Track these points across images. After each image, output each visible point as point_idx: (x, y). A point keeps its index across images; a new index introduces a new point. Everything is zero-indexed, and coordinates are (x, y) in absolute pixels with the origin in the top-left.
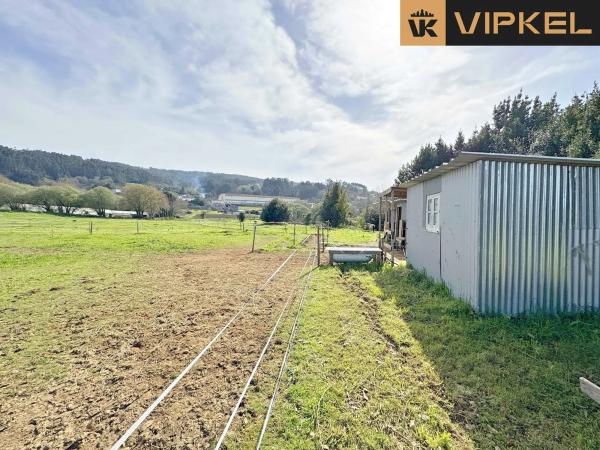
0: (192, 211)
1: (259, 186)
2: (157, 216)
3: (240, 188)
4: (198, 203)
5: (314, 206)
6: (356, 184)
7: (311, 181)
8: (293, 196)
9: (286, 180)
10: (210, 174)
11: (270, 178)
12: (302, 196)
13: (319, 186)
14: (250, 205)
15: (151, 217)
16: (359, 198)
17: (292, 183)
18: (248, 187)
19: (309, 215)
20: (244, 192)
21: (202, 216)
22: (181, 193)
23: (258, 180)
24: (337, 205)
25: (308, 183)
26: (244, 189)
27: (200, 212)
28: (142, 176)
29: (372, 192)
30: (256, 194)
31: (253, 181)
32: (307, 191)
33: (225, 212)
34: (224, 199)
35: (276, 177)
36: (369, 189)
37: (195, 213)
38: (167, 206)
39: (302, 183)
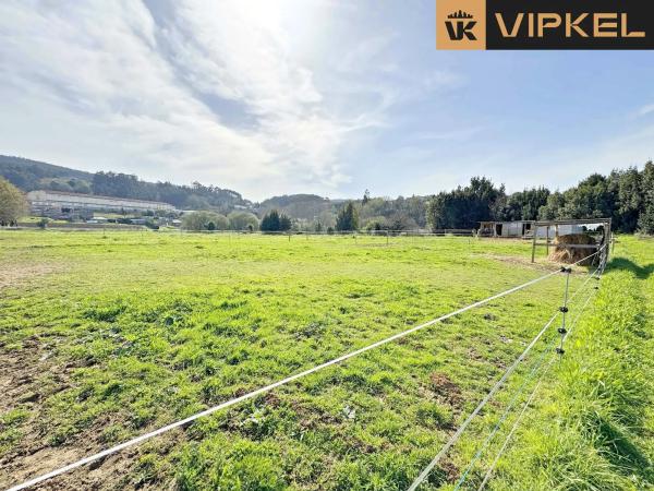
1: (85, 182)
6: (234, 193)
7: (173, 183)
9: (134, 177)
11: (106, 171)
13: (186, 190)
17: (143, 183)
18: (63, 181)
20: (54, 188)
23: (86, 175)
25: (168, 185)
36: (244, 198)
39: (160, 185)
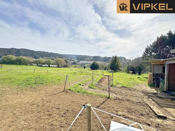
0: (73, 65)
1: (92, 58)
2: (63, 67)
3: (86, 59)
4: (74, 63)
5: (108, 64)
7: (107, 57)
8: (101, 61)
9: (99, 56)
10: (79, 55)
11: (95, 56)
12: (104, 61)
13: (110, 58)
14: (88, 64)
15: (61, 67)
16: (123, 61)
17: (101, 57)
18: (88, 59)
19: (106, 67)
20: (87, 60)
21: (75, 67)
22: (71, 60)
23: (91, 57)
24: (116, 64)
25: (106, 57)
26: (87, 59)
27: (75, 66)
28: (61, 56)
29: (128, 60)
30: (91, 60)
31: (90, 57)
32: (106, 59)
33: (82, 66)
34: (82, 62)
35: (96, 56)
36: (126, 59)
37: (73, 66)
38: (65, 64)
39: (104, 57)
